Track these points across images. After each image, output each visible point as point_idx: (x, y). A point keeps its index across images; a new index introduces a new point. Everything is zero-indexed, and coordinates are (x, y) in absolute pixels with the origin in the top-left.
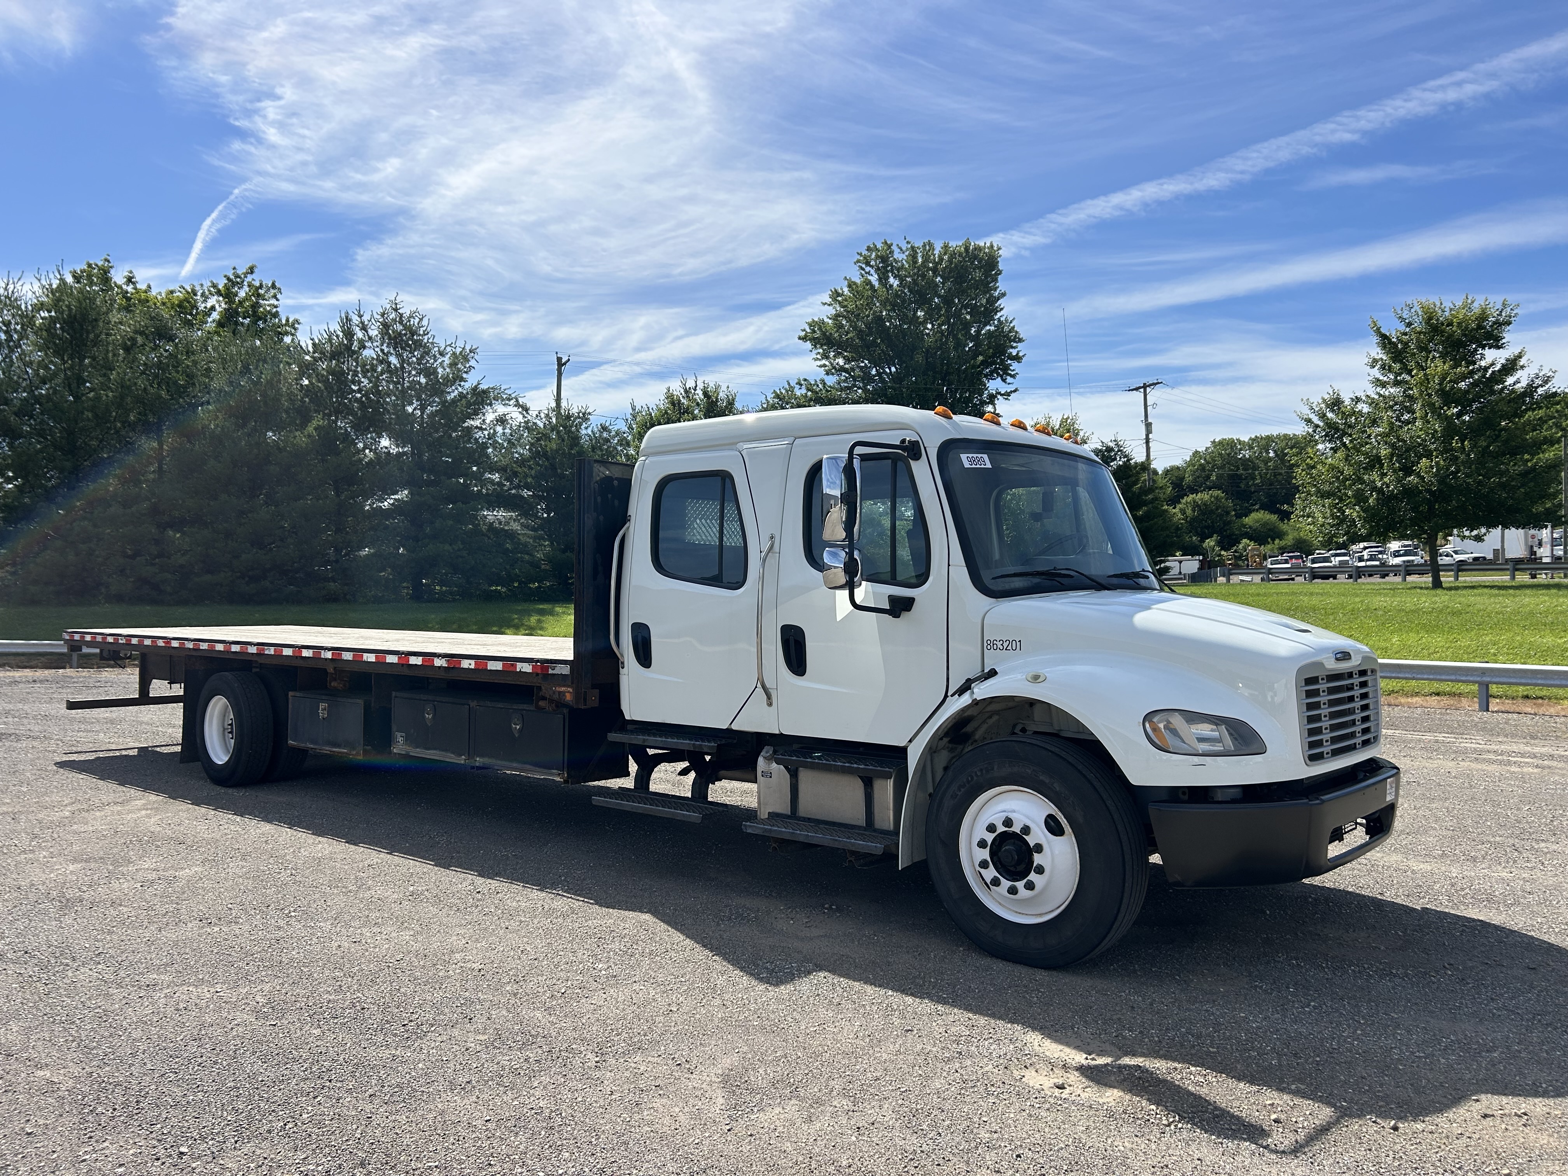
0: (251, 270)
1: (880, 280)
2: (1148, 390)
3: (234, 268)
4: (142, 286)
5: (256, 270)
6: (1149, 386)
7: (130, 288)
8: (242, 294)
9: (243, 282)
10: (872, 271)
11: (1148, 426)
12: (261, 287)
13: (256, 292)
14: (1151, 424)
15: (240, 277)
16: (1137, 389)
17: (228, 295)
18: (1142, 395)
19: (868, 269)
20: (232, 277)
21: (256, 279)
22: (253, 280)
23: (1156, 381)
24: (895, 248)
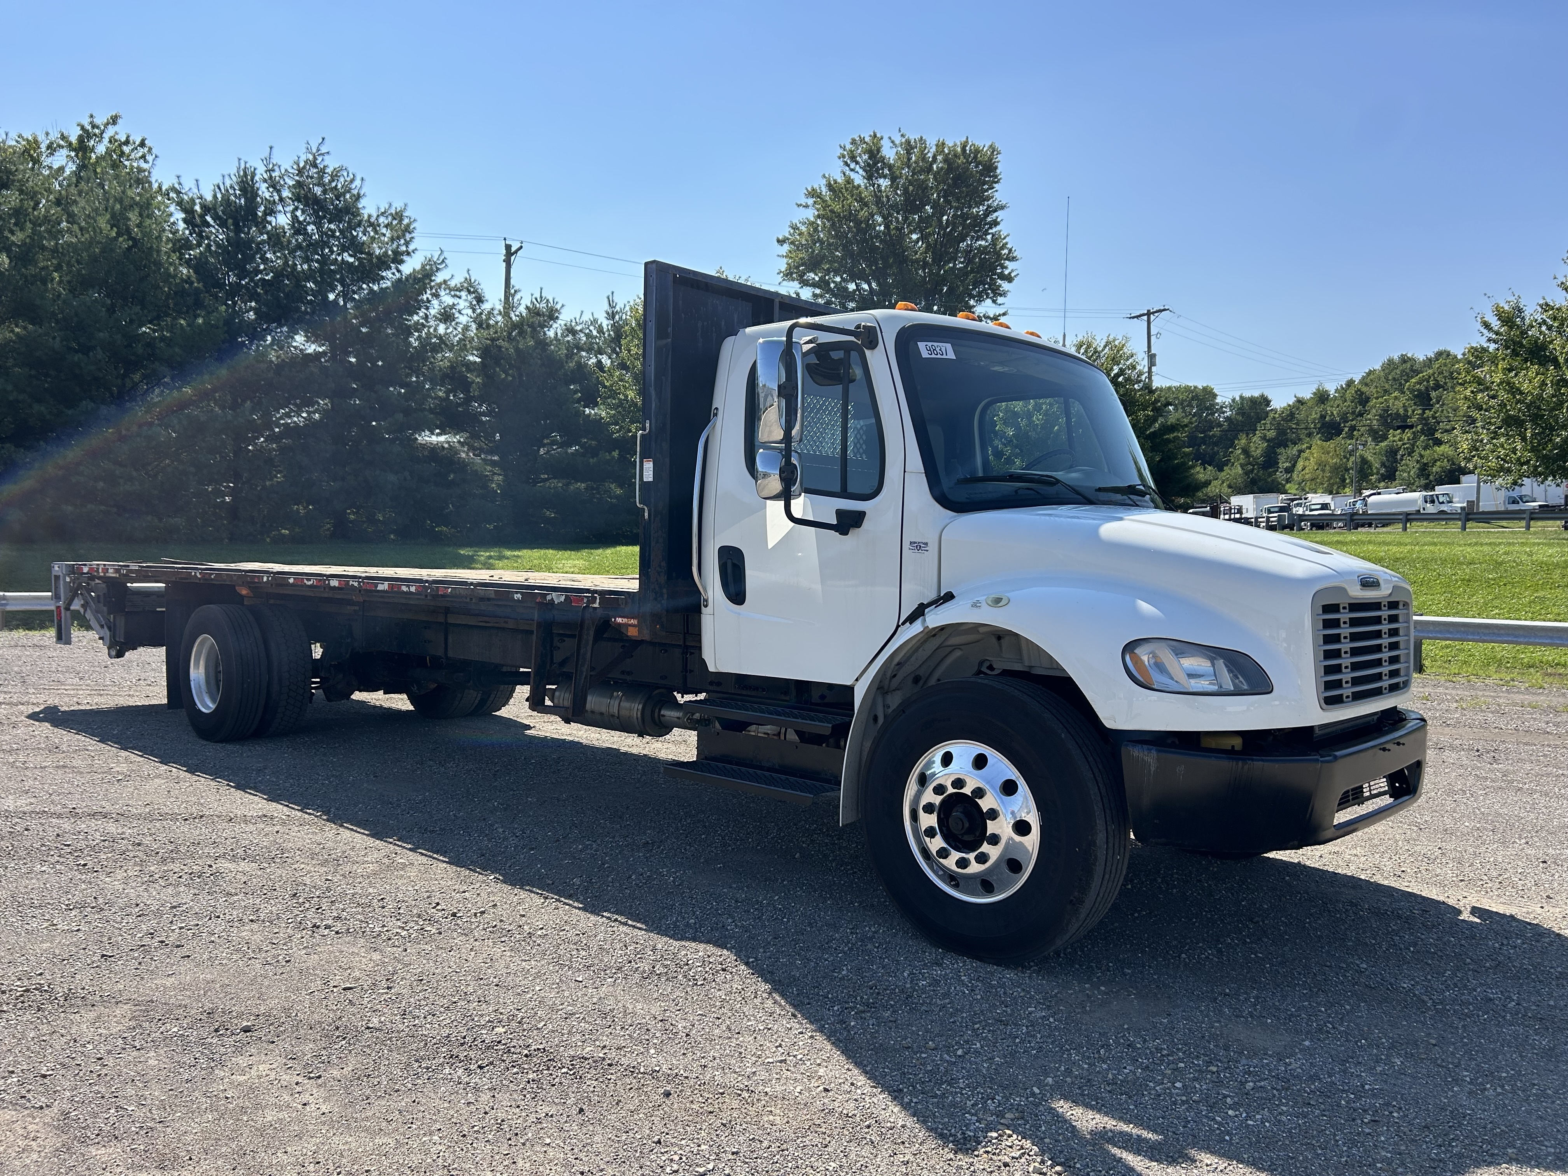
0: (114, 120)
1: (867, 181)
2: (1153, 317)
3: (92, 116)
5: (120, 121)
6: (1153, 313)
8: (101, 149)
9: (102, 134)
12: (127, 142)
13: (118, 147)
14: (1154, 355)
15: (98, 127)
16: (1139, 317)
17: (82, 148)
18: (1146, 323)
19: (853, 165)
20: (89, 128)
21: (120, 131)
22: (116, 133)
23: (1162, 308)
24: (885, 142)
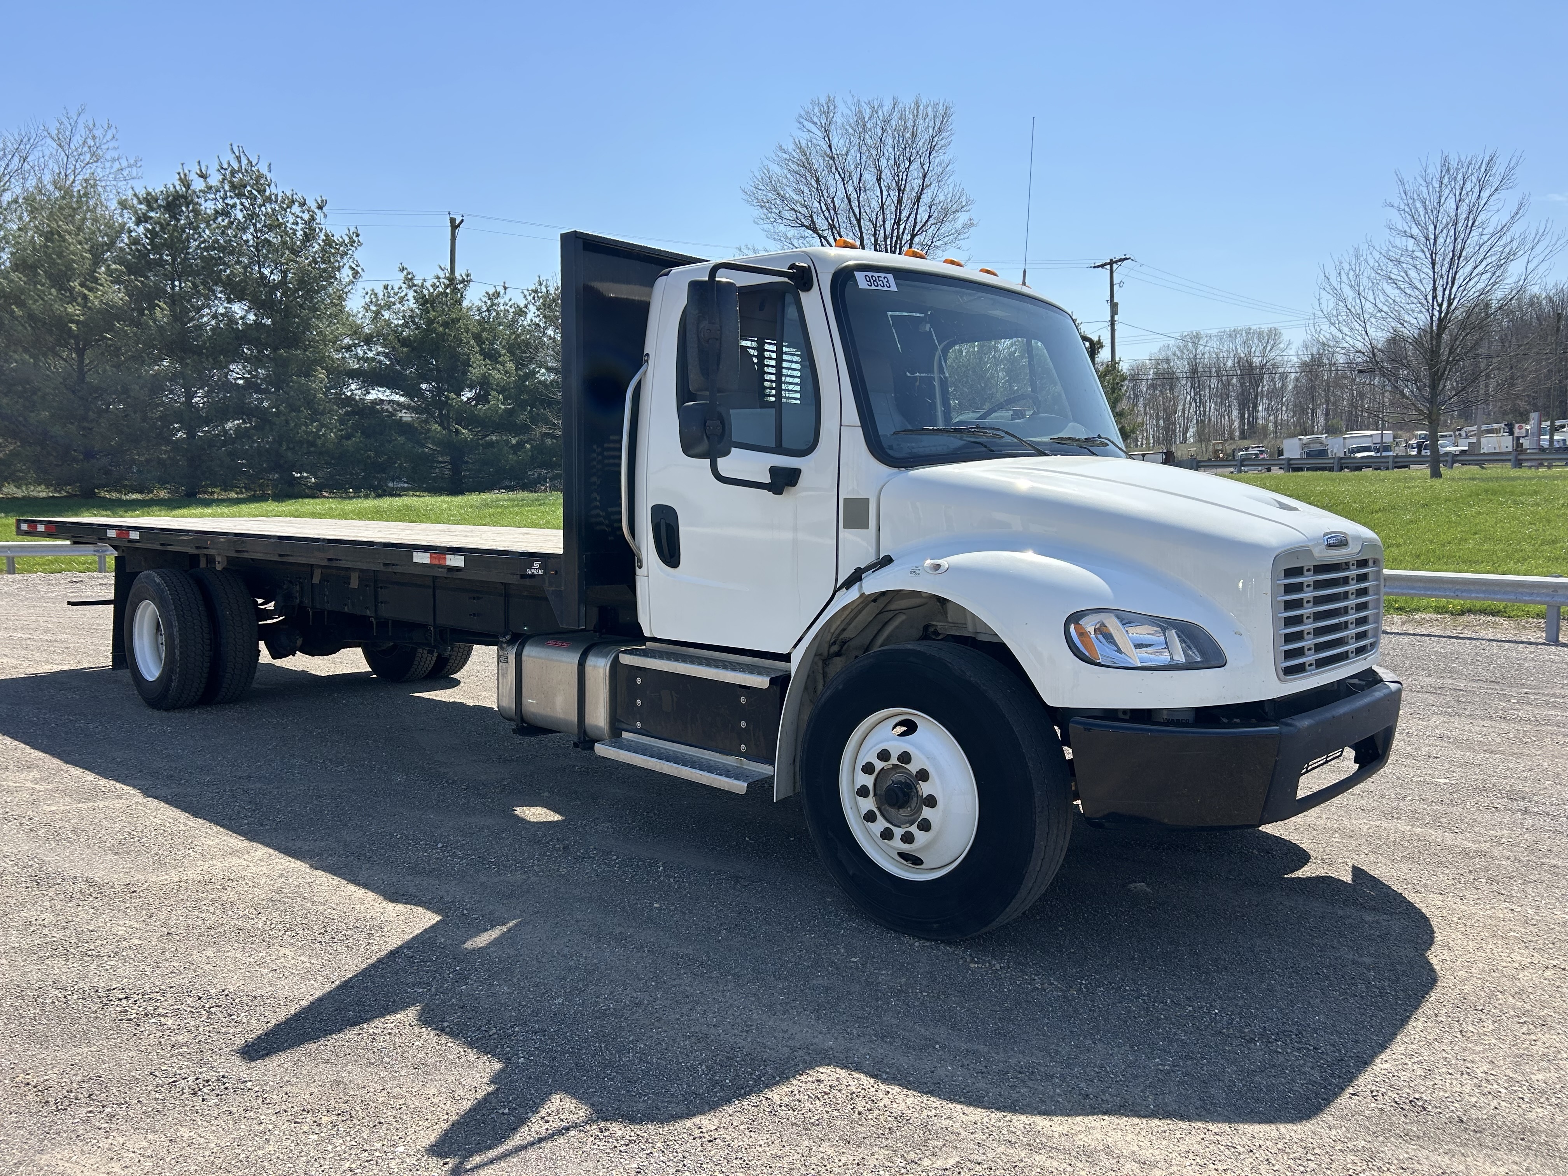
2: (1115, 266)
6: (1116, 262)
11: (1114, 307)
14: (1116, 304)
16: (1102, 266)
18: (1109, 272)
23: (1123, 257)
24: (839, 102)
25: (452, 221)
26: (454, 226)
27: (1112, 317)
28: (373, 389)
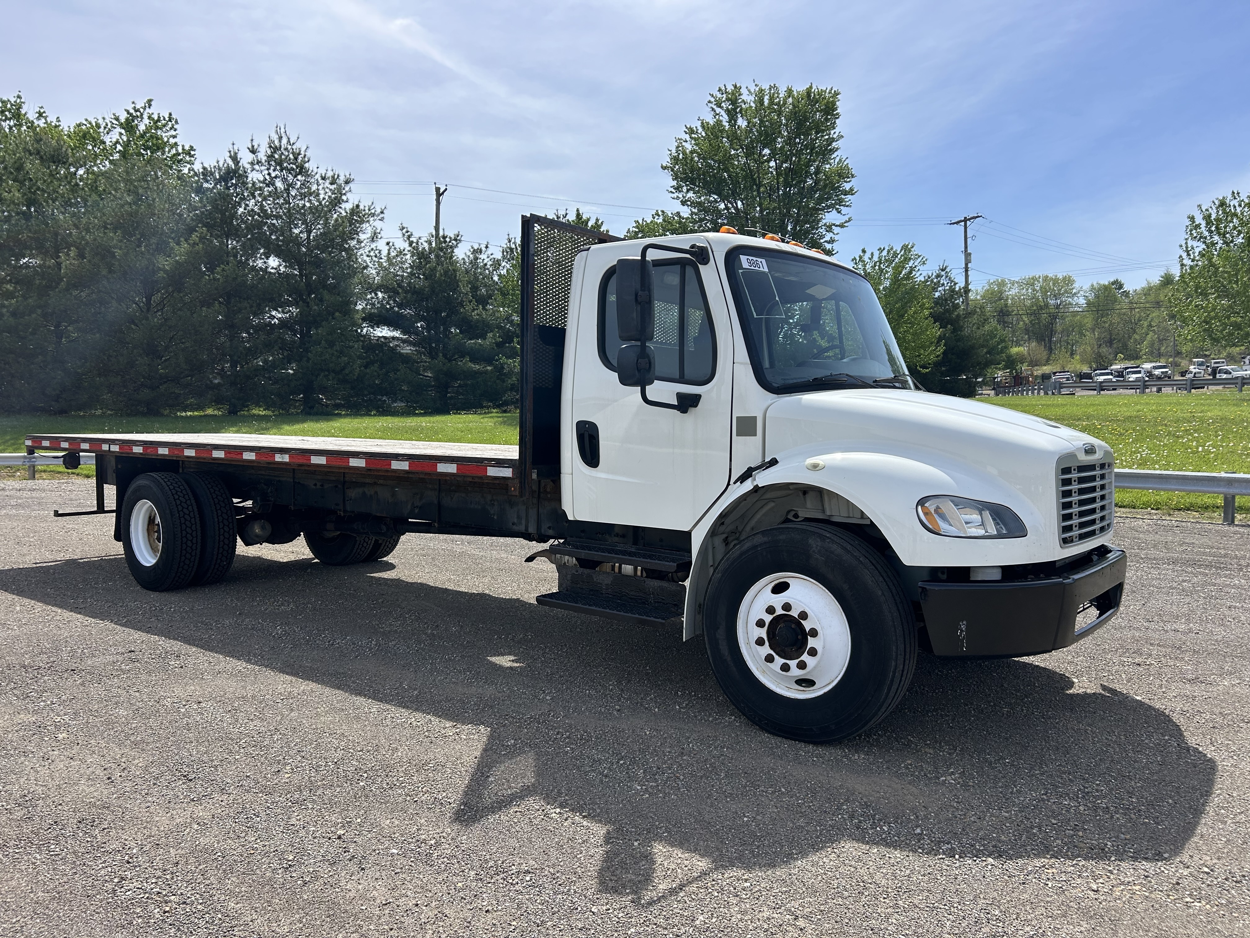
0: (149, 105)
1: (729, 122)
2: (969, 223)
3: (133, 103)
4: (52, 119)
5: (152, 105)
6: (969, 220)
7: (41, 123)
8: (142, 128)
9: (142, 115)
10: (723, 113)
11: (968, 255)
12: (159, 119)
13: (156, 123)
14: (970, 254)
15: (139, 111)
16: (957, 223)
17: (129, 126)
18: (963, 228)
19: (718, 110)
20: (132, 111)
21: (154, 112)
22: (152, 113)
23: (976, 215)
24: (744, 91)
25: (438, 189)
26: (439, 194)
27: (966, 265)
28: (378, 327)
